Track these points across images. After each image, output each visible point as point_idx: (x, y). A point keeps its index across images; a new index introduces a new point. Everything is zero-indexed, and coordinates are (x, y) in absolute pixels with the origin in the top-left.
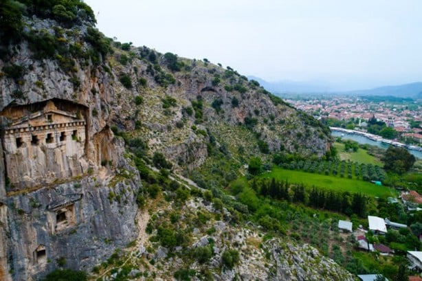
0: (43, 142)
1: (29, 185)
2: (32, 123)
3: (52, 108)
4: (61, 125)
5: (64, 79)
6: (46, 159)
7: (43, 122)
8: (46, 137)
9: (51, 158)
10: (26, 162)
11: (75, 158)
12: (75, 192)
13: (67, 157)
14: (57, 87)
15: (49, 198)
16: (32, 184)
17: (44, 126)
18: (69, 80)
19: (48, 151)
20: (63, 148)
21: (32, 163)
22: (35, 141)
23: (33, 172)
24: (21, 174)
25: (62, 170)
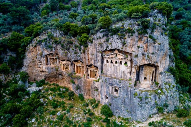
0: (114, 63)
1: (107, 75)
2: (111, 56)
3: (116, 52)
4: (120, 58)
5: (119, 42)
6: (114, 69)
7: (114, 56)
8: (115, 62)
9: (115, 69)
10: (108, 68)
11: (124, 72)
12: (118, 84)
13: (121, 71)
14: (116, 44)
15: (110, 81)
16: (108, 75)
17: (114, 58)
18: (121, 42)
19: (115, 66)
20: (120, 67)
21: (110, 69)
22: (112, 62)
23: (110, 71)
24: (106, 71)
25: (119, 75)
